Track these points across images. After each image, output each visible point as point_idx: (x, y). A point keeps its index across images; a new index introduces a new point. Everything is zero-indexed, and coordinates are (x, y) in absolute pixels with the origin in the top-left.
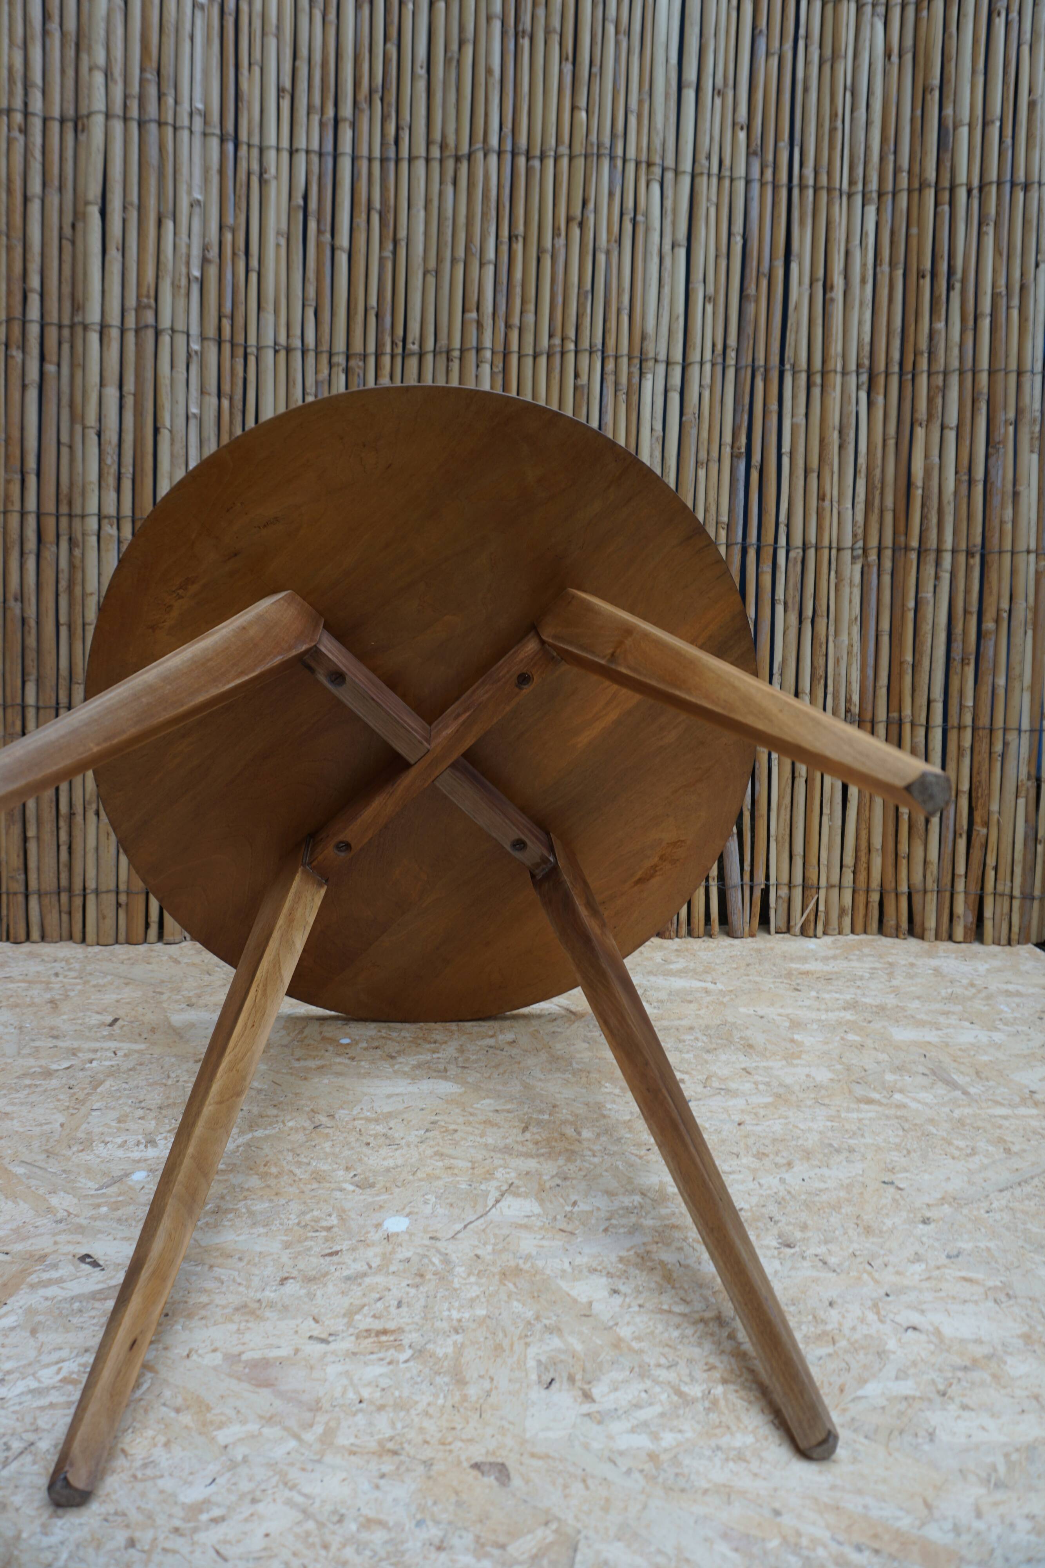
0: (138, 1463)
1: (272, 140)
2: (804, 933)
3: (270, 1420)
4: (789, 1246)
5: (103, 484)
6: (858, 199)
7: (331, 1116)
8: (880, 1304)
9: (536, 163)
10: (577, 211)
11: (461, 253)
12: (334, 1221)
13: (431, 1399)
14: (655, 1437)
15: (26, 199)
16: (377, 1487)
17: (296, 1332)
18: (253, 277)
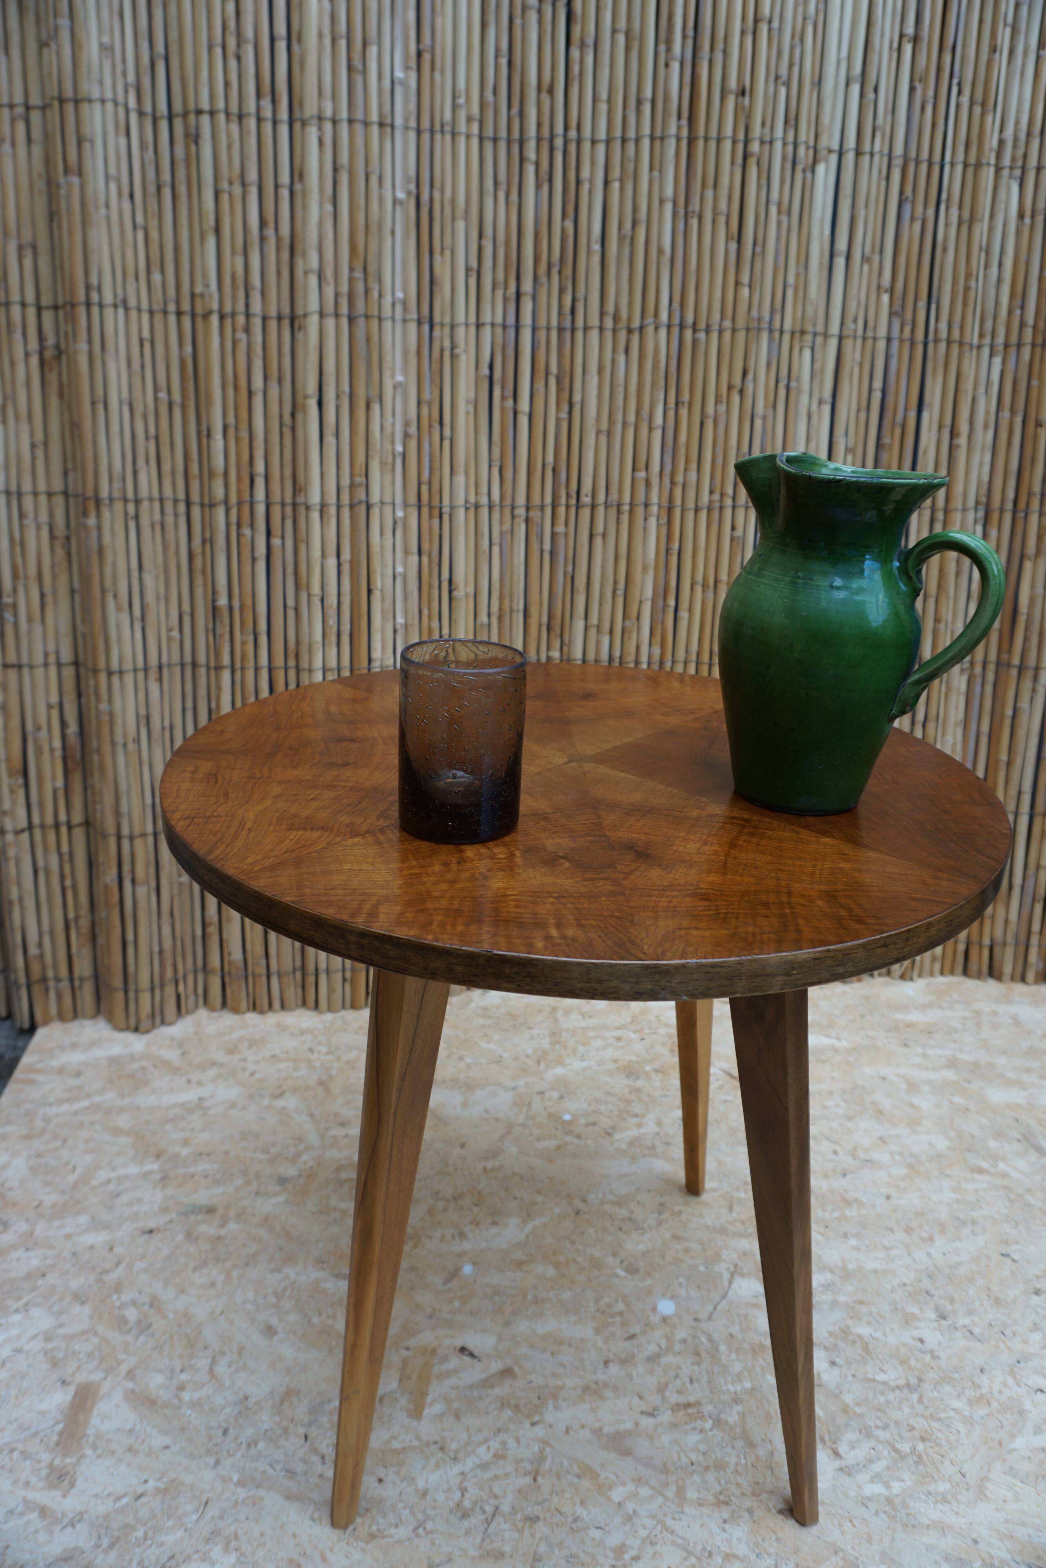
0: (570, 1519)
1: (461, 318)
2: (902, 977)
3: (639, 1481)
4: (944, 1318)
5: (327, 642)
6: (986, 351)
7: (584, 1201)
8: (1016, 1370)
9: (702, 336)
10: (737, 380)
11: (631, 418)
12: (621, 1306)
13: (736, 1460)
14: (888, 1486)
15: (250, 393)
16: (724, 1530)
17: (631, 1409)
18: (447, 443)
